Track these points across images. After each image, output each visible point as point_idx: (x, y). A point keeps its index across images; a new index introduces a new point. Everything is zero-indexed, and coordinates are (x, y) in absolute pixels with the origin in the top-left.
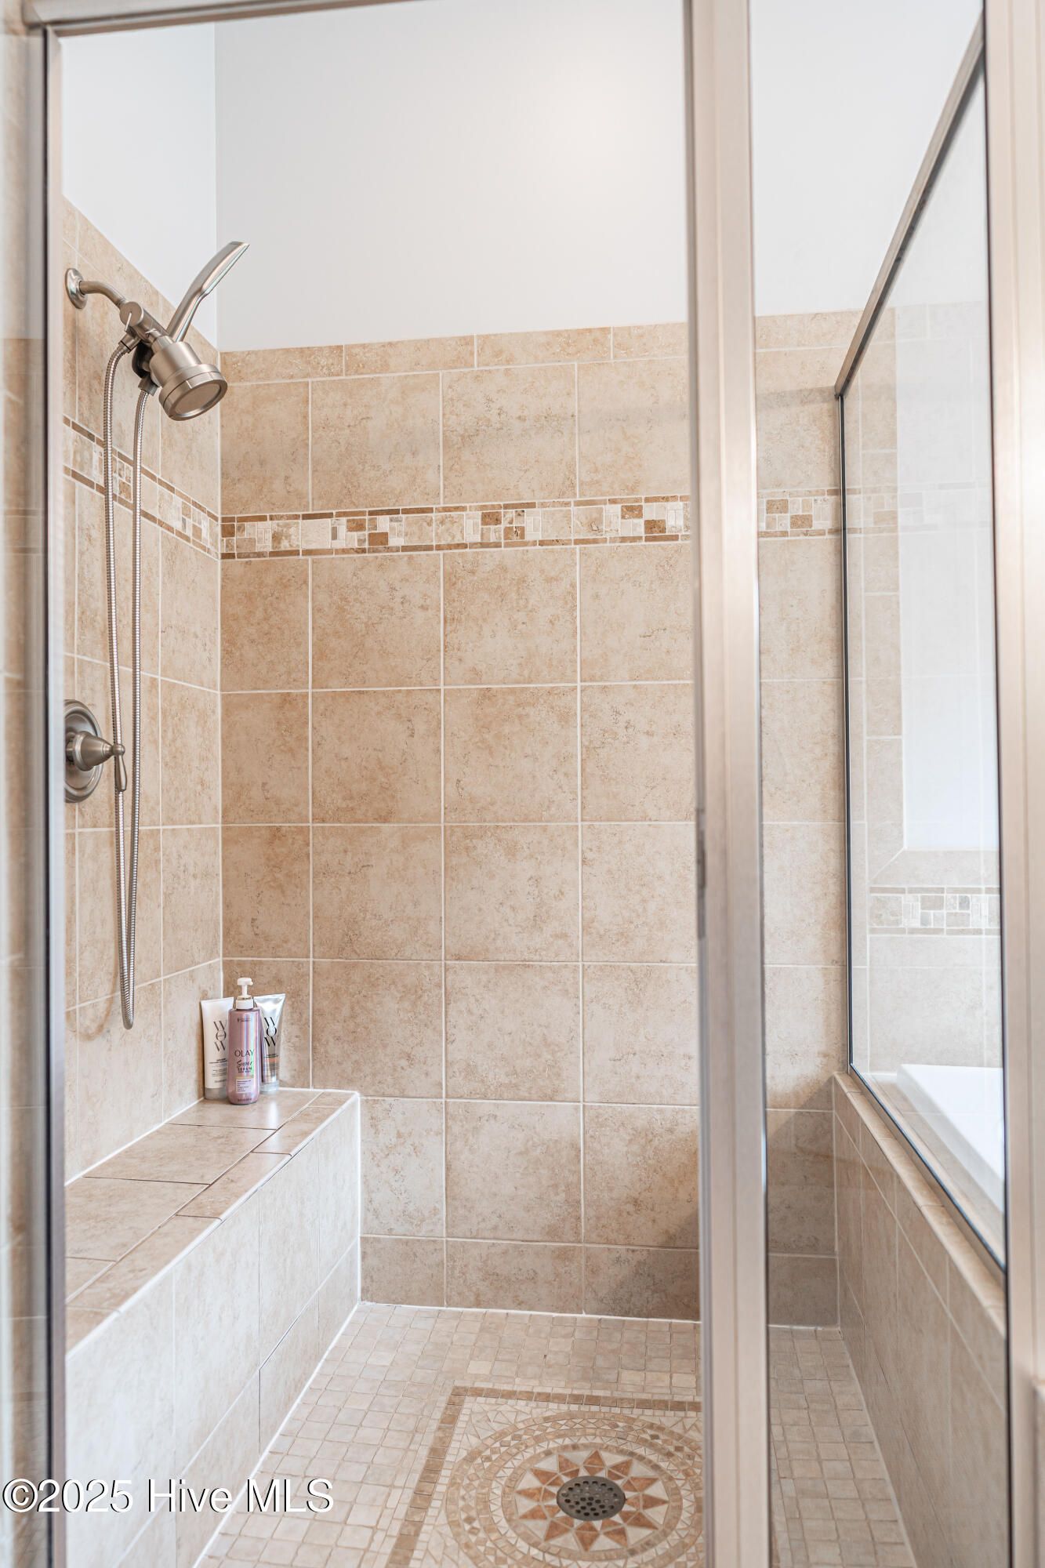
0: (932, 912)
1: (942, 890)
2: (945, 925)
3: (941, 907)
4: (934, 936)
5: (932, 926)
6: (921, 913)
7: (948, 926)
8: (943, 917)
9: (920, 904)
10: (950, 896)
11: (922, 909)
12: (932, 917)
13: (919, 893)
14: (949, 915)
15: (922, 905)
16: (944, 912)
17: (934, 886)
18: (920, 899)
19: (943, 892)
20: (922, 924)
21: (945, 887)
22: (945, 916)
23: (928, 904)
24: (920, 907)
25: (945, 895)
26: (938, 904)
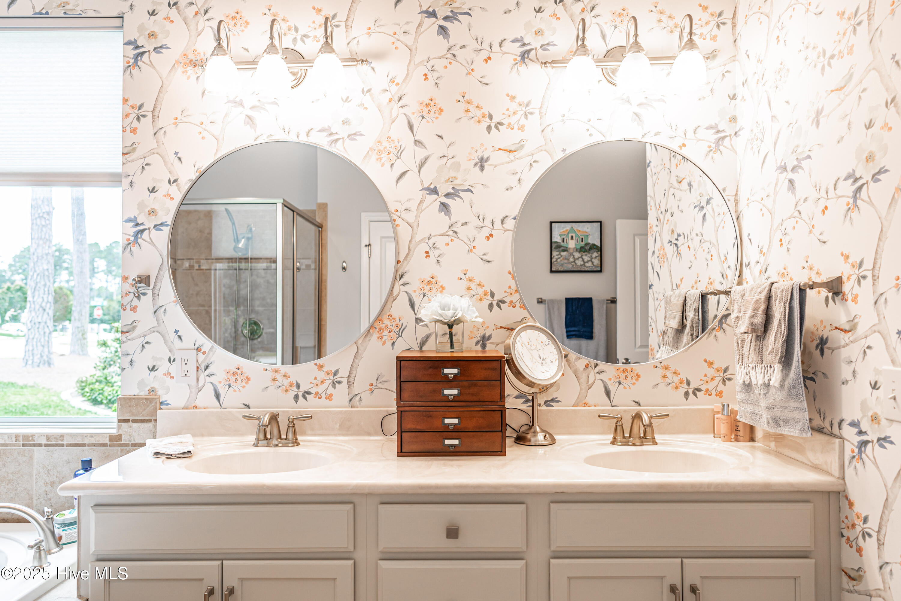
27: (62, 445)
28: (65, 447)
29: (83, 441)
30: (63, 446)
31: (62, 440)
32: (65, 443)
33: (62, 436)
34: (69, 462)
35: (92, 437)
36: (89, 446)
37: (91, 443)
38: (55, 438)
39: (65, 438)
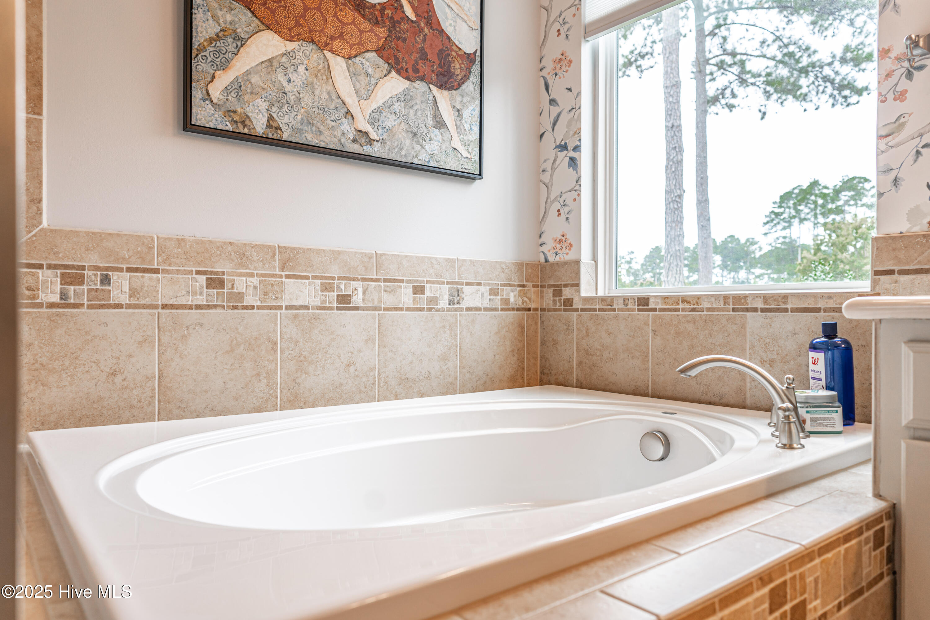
0: (72, 288)
1: (83, 267)
2: (85, 299)
3: (81, 283)
4: (74, 310)
5: (72, 301)
6: (61, 288)
7: (88, 301)
8: (84, 292)
9: (59, 280)
10: (91, 273)
11: (61, 284)
12: (72, 292)
13: (58, 269)
14: (90, 291)
15: (61, 281)
16: (85, 287)
17: (75, 263)
18: (59, 275)
19: (84, 270)
20: (61, 299)
21: (86, 265)
22: (86, 291)
23: (67, 280)
24: (59, 283)
25: (85, 272)
26: (79, 280)
27: (786, 310)
28: (790, 313)
29: (816, 304)
30: (787, 312)
31: (785, 303)
32: (789, 306)
33: (785, 297)
34: (795, 334)
35: (830, 298)
36: (825, 311)
37: (828, 306)
38: (775, 300)
39: (789, 300)
